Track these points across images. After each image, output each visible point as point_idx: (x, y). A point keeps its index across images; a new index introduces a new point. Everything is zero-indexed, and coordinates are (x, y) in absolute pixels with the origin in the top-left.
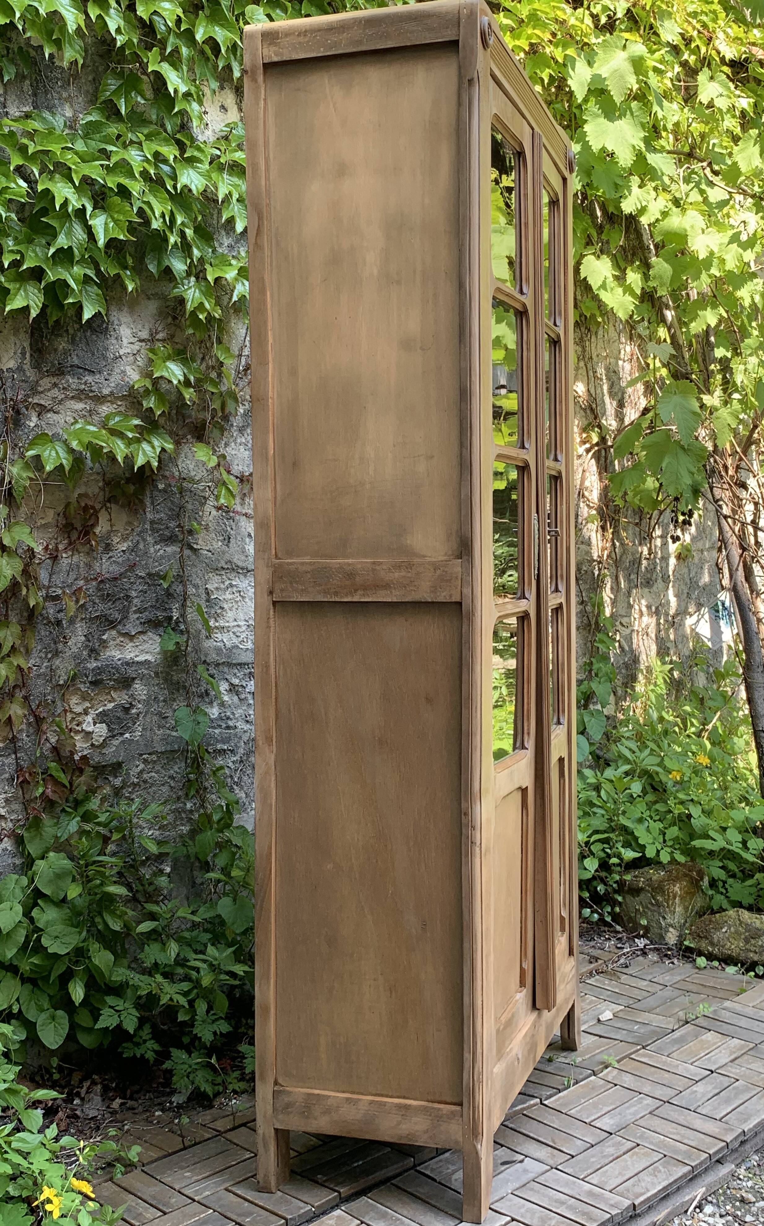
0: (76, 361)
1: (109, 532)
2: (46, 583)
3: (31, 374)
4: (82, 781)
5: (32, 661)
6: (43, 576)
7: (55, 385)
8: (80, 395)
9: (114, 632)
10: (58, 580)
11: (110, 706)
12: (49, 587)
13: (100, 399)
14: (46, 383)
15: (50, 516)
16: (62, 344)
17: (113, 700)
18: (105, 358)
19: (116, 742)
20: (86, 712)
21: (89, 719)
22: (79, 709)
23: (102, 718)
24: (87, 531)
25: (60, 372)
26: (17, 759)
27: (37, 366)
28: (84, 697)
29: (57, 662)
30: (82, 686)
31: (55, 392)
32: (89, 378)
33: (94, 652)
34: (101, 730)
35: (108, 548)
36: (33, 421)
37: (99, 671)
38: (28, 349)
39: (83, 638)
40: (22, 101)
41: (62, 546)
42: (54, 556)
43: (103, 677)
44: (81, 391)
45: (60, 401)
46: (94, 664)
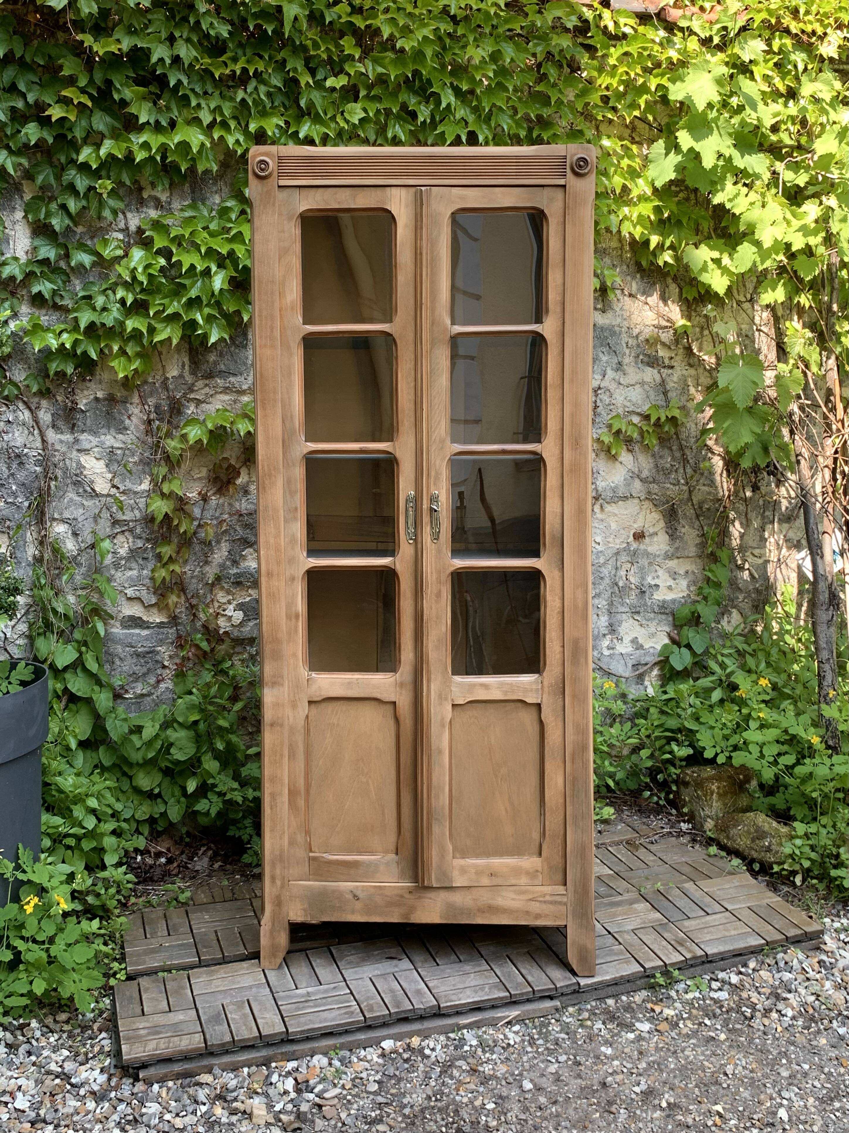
0: (223, 367)
1: (248, 483)
2: (199, 516)
3: (189, 378)
4: (222, 648)
5: (188, 568)
6: (197, 512)
7: (207, 385)
8: (226, 390)
9: (251, 550)
10: (208, 514)
11: (248, 599)
12: (200, 519)
13: (242, 392)
14: (200, 384)
15: (204, 472)
16: (212, 357)
17: (250, 595)
18: (245, 364)
19: (251, 624)
20: (229, 602)
21: (231, 607)
22: (224, 600)
23: (240, 607)
24: (230, 481)
25: (209, 376)
26: (177, 630)
27: (193, 373)
28: (228, 592)
29: (207, 569)
30: (225, 585)
31: (207, 390)
32: (232, 379)
33: (235, 563)
34: (238, 616)
35: (246, 492)
36: (191, 410)
37: (238, 575)
38: (187, 362)
39: (227, 553)
40: (183, 198)
41: (211, 492)
42: (205, 499)
43: (242, 579)
44: (227, 388)
45: (212, 396)
46: (235, 571)
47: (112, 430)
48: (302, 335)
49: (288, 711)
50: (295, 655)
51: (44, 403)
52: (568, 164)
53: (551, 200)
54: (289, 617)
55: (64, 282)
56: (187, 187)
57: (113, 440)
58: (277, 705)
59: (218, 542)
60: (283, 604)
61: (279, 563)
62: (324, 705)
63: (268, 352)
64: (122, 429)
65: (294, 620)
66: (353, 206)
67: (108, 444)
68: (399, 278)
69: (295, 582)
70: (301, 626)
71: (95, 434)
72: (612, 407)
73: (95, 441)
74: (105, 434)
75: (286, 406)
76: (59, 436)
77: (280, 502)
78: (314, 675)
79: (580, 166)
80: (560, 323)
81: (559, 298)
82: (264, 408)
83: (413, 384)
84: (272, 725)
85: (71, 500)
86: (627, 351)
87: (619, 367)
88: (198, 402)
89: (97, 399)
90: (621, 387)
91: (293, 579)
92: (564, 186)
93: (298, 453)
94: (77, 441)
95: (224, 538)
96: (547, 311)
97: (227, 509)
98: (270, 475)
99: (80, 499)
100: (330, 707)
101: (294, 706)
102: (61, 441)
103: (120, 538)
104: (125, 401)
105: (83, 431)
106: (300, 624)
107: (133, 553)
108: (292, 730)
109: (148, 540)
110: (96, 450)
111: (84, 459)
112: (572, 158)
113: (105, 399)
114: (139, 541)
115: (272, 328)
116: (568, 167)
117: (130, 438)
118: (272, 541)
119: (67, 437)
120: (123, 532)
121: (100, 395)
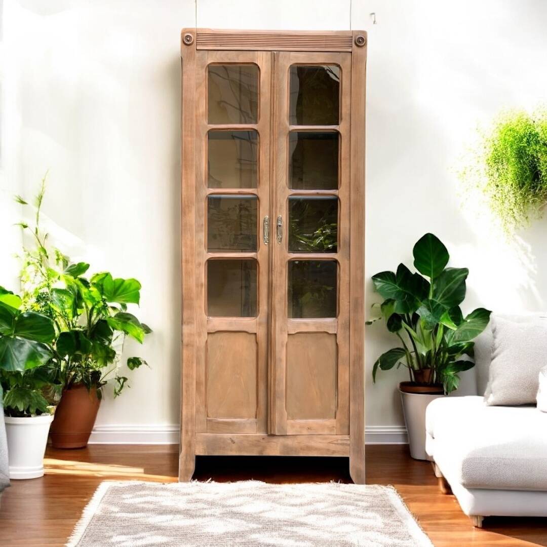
48: (208, 130)
49: (196, 338)
50: (200, 307)
52: (353, 40)
53: (344, 59)
54: (197, 286)
58: (191, 335)
60: (194, 278)
61: (192, 255)
62: (216, 335)
63: (189, 139)
65: (200, 287)
66: (237, 61)
68: (262, 100)
69: (201, 267)
70: (204, 291)
75: (198, 168)
77: (194, 221)
78: (211, 318)
79: (360, 42)
80: (348, 125)
81: (348, 112)
82: (186, 170)
83: (268, 157)
84: (187, 345)
91: (200, 264)
92: (351, 52)
93: (204, 195)
96: (341, 119)
98: (188, 207)
100: (219, 336)
101: (199, 335)
106: (203, 289)
108: (198, 349)
112: (355, 37)
115: (191, 126)
116: (353, 42)
118: (189, 243)
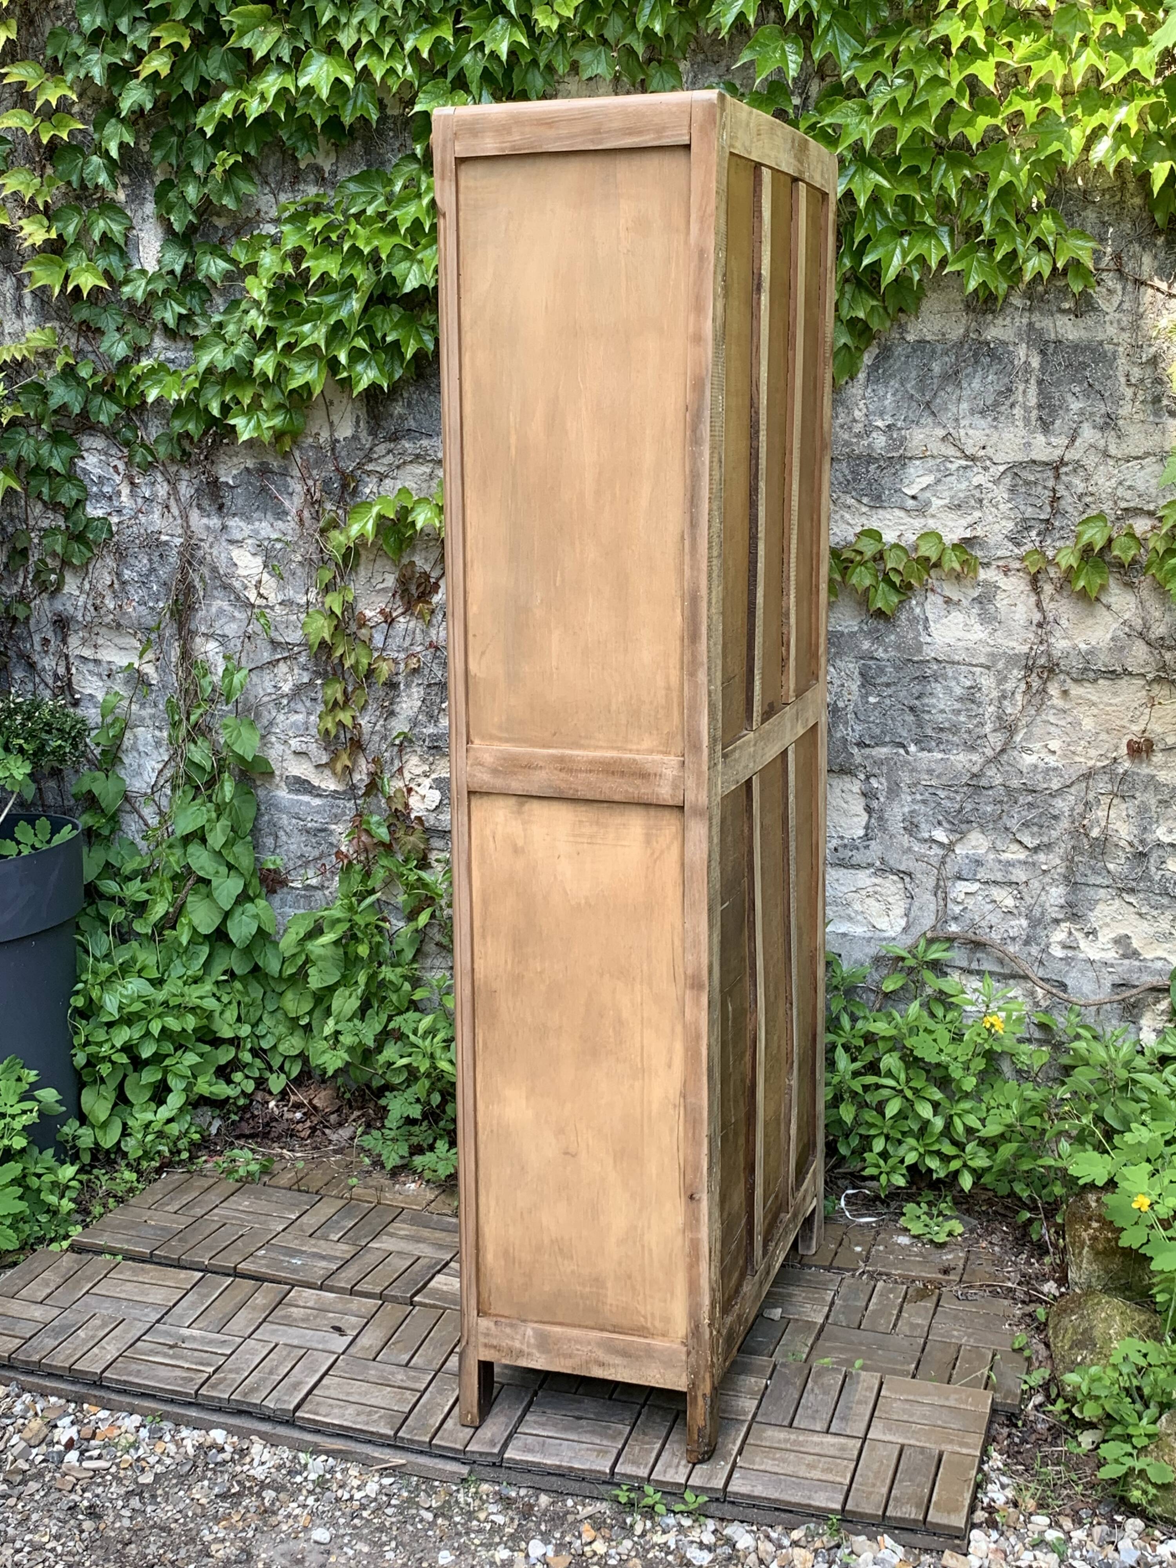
0: (413, 424)
2: (380, 645)
3: (366, 440)
4: (409, 840)
5: (370, 720)
6: (378, 640)
7: (390, 451)
8: (418, 458)
10: (394, 643)
12: (383, 649)
13: (438, 463)
14: (381, 449)
15: (390, 581)
16: (398, 409)
20: (426, 775)
21: (427, 782)
22: (418, 771)
23: (438, 784)
24: (424, 598)
25: (394, 438)
26: (356, 805)
27: (373, 432)
28: (423, 760)
29: (393, 723)
30: (419, 750)
31: (390, 458)
32: (425, 442)
33: (432, 718)
34: (434, 797)
36: (369, 488)
37: (436, 737)
38: (363, 416)
39: (419, 703)
40: (353, 164)
41: (400, 611)
42: (390, 621)
43: (440, 744)
44: (418, 456)
45: (398, 467)
46: (430, 730)
47: (269, 514)
51: (185, 474)
55: (203, 302)
56: (358, 146)
57: (269, 529)
59: (408, 686)
64: (281, 514)
67: (263, 534)
71: (248, 519)
72: (1088, 499)
73: (247, 529)
74: (260, 520)
76: (205, 520)
85: (221, 611)
86: (1129, 392)
87: (1109, 423)
88: (382, 477)
89: (247, 469)
90: (1111, 462)
94: (224, 528)
95: (416, 682)
97: (419, 637)
99: (231, 609)
102: (208, 528)
103: (283, 668)
104: (285, 473)
105: (234, 515)
107: (298, 690)
109: (318, 674)
110: (249, 541)
111: (236, 553)
113: (258, 470)
114: (305, 674)
117: (289, 526)
119: (215, 522)
120: (285, 658)
121: (250, 464)
